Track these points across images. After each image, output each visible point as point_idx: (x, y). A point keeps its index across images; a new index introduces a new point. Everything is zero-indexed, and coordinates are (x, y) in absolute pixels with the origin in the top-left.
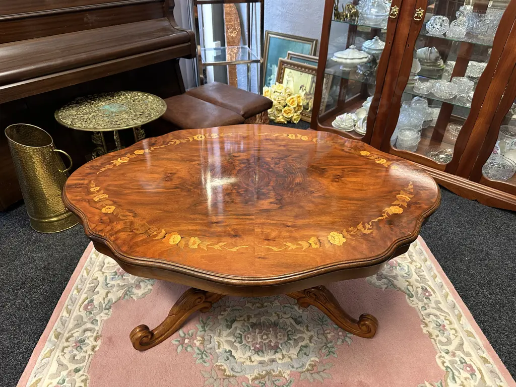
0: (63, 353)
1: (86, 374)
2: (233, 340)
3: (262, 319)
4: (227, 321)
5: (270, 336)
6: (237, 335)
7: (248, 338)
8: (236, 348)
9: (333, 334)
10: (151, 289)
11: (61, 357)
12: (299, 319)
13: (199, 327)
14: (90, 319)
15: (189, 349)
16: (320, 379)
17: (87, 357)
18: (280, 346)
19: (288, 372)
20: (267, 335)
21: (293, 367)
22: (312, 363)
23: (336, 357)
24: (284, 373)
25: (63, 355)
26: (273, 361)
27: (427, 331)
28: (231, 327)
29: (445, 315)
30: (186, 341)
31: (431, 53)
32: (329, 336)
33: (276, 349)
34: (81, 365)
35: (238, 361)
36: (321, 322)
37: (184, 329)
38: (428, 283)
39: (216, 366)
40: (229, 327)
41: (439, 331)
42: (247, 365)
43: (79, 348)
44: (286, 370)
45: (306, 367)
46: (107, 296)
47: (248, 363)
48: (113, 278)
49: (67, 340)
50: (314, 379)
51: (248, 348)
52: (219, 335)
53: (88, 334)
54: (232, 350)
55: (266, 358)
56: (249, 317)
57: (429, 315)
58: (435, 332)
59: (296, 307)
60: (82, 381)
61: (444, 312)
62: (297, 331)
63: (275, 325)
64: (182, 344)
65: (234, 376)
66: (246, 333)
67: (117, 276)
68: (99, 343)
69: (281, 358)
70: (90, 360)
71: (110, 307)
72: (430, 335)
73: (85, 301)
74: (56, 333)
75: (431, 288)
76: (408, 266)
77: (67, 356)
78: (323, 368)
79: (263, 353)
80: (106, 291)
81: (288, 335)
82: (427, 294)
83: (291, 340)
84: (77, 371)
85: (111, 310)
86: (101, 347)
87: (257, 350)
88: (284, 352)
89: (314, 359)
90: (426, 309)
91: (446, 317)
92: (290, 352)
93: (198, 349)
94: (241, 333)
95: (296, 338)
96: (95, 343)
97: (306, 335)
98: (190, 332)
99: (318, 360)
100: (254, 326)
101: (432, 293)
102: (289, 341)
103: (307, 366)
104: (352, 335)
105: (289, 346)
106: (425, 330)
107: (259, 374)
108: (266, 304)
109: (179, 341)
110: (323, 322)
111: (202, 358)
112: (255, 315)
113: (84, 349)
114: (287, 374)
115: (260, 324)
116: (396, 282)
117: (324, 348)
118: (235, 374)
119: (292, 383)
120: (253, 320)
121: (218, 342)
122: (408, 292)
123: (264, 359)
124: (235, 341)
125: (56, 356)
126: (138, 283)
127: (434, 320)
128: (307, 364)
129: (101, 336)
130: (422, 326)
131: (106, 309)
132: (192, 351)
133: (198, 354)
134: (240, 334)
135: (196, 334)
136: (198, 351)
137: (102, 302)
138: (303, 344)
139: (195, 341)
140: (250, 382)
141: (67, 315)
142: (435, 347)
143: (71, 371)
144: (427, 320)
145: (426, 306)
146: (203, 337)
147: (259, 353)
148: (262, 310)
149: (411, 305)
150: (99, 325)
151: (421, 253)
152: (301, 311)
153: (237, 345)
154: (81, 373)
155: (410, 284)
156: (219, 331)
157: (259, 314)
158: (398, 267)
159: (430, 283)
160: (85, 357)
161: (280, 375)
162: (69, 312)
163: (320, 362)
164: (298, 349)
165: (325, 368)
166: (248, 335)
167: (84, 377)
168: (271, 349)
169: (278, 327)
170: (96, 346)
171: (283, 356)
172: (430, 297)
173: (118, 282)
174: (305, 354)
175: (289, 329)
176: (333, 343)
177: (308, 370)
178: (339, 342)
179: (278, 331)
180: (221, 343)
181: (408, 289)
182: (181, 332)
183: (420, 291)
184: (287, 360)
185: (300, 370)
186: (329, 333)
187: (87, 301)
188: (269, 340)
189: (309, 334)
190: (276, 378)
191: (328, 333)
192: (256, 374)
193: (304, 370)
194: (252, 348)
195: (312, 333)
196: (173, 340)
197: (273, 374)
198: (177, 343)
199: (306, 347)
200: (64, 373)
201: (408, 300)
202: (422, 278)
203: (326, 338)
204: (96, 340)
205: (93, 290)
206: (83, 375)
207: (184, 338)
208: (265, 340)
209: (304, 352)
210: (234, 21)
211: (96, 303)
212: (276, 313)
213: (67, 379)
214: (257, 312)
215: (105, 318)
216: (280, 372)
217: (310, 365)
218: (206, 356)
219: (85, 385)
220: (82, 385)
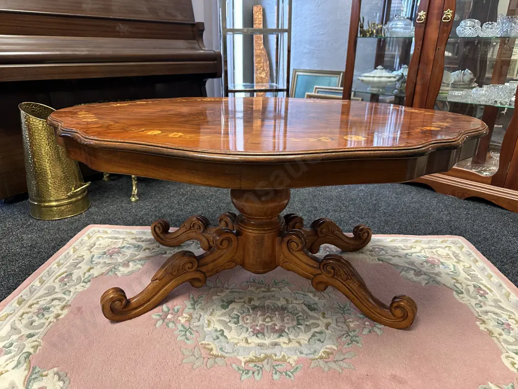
0: (20, 318)
1: (40, 340)
2: (228, 320)
3: (267, 303)
4: (223, 301)
5: (274, 319)
6: (234, 316)
7: (247, 319)
8: (230, 329)
9: (358, 323)
10: (140, 269)
11: (17, 322)
12: (315, 306)
13: (188, 304)
14: (62, 290)
15: (171, 325)
16: (338, 369)
17: (47, 324)
18: (286, 330)
19: (295, 358)
20: (270, 318)
21: (301, 353)
22: (328, 350)
23: (361, 346)
24: (288, 358)
25: (20, 320)
26: (276, 344)
27: (485, 328)
28: (228, 308)
29: (509, 313)
30: (169, 316)
31: (464, 75)
32: (352, 325)
33: (281, 332)
34: (37, 331)
35: (231, 341)
36: (343, 310)
37: (170, 304)
38: (482, 282)
39: (202, 344)
40: (224, 307)
41: (503, 330)
42: (241, 347)
43: (40, 315)
44: (292, 355)
45: (320, 354)
46: (89, 271)
47: (243, 344)
48: (100, 257)
49: (30, 306)
50: (329, 368)
51: (245, 330)
52: (211, 314)
53: (55, 302)
54: (224, 330)
55: (267, 341)
56: (250, 300)
57: (486, 312)
58: (497, 330)
59: (311, 295)
60: (33, 347)
61: (507, 311)
62: (308, 317)
63: (283, 309)
64: (164, 320)
65: (222, 356)
66: (244, 315)
67: (105, 256)
68: (66, 311)
69: (287, 342)
70: (49, 327)
71: (89, 281)
72: (491, 333)
73: (63, 273)
74: (21, 299)
75: (485, 286)
76: (454, 266)
77: (25, 321)
78: (343, 357)
79: (264, 335)
80: (89, 267)
81: (298, 320)
82: (482, 292)
83: (301, 325)
84: (30, 336)
85: (89, 283)
86: (67, 316)
87: (255, 332)
88: (291, 337)
89: (330, 346)
90: (481, 307)
91: (510, 316)
92: (299, 337)
93: (183, 326)
94: (239, 314)
95: (308, 323)
96: (60, 312)
97: (322, 322)
98: (176, 308)
99: (336, 349)
100: (254, 308)
101: (488, 291)
102: (299, 326)
103: (321, 353)
104: (383, 326)
105: (298, 330)
106: (482, 327)
107: (255, 357)
108: (272, 289)
109: (160, 316)
110: (344, 311)
111: (185, 335)
112: (259, 299)
113: (46, 316)
114: (293, 359)
115: (263, 307)
116: (438, 279)
117: (345, 336)
118: (224, 354)
119: (298, 370)
120: (257, 303)
121: (208, 321)
122: (456, 289)
123: (265, 342)
124: (230, 322)
125: (12, 321)
126: (126, 262)
127: (493, 318)
128: (321, 351)
129: (70, 306)
130: (478, 323)
131: (84, 282)
132: (174, 327)
133: (182, 331)
134: (237, 315)
135: (184, 310)
136: (180, 328)
137: (82, 276)
138: (317, 330)
139: (180, 318)
140: (243, 364)
141: (39, 285)
142: (499, 345)
143: (23, 335)
144: (485, 317)
145: (481, 304)
146: (191, 315)
147: (258, 335)
148: (268, 294)
149: (460, 301)
150: (71, 295)
151: (470, 255)
152: (316, 299)
153: (233, 326)
154: (34, 338)
155: (457, 281)
156: (211, 310)
157: (264, 297)
158: (441, 266)
159: (484, 282)
160: (44, 324)
161: (284, 359)
162: (42, 282)
163: (338, 351)
164: (310, 334)
165: (346, 357)
166: (247, 317)
167: (36, 343)
168: (274, 333)
169: (286, 312)
170: (61, 314)
171: (290, 340)
172: (486, 296)
173: (106, 260)
174: (319, 340)
175: (301, 314)
176: (356, 333)
177: (321, 358)
178: (365, 332)
179: (285, 315)
180: (212, 321)
181: (455, 286)
182: (164, 307)
183: (472, 289)
184: (294, 344)
185: (311, 356)
186: (353, 322)
187: (66, 274)
188: (273, 323)
189: (325, 321)
190: (278, 363)
191: (350, 322)
192: (251, 356)
193: (317, 357)
194: (250, 330)
195: (329, 320)
196: (154, 314)
197: (274, 358)
198: (158, 317)
199: (321, 333)
200: (15, 337)
201: (456, 297)
202: (474, 277)
203: (348, 326)
204: (63, 308)
205: (75, 265)
206: (36, 341)
207: (167, 314)
208: (268, 322)
209: (318, 338)
210: (263, 63)
211: (74, 277)
212: (284, 298)
213: (15, 344)
214: (261, 295)
215: (80, 291)
216: (284, 356)
217: (324, 352)
218: (191, 334)
219: (35, 351)
220: (31, 351)
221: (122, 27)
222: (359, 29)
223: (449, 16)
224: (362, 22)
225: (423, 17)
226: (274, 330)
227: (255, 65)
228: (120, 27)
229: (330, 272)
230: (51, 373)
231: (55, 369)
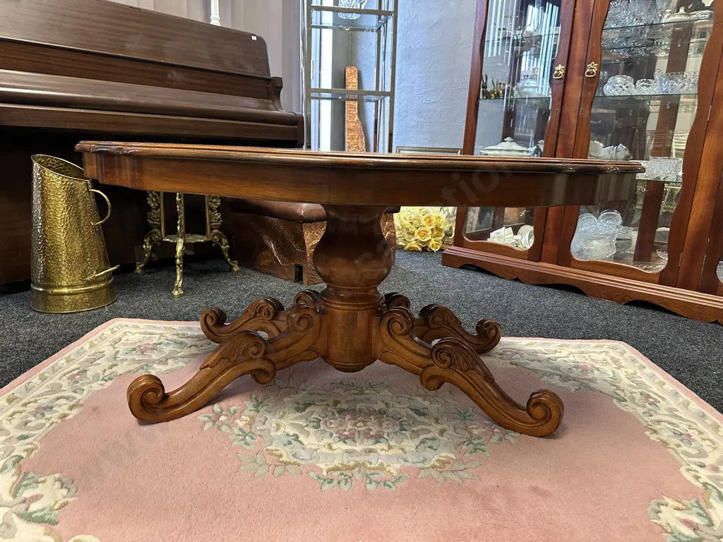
0: (9, 418)
1: (36, 443)
2: (305, 424)
3: (358, 406)
4: (298, 404)
5: (369, 423)
6: (312, 420)
7: (331, 424)
8: (308, 434)
9: (484, 430)
10: (183, 367)
11: (5, 422)
12: (425, 411)
13: (249, 405)
14: (72, 388)
15: (224, 428)
16: (456, 479)
17: (47, 425)
18: (385, 436)
19: (398, 466)
20: (363, 422)
21: (406, 461)
22: (442, 459)
23: (489, 455)
24: (389, 466)
25: (10, 420)
26: (371, 451)
27: (658, 438)
28: (304, 411)
29: (688, 423)
30: (222, 418)
31: (617, 151)
32: (476, 432)
33: (378, 438)
34: (33, 432)
35: (309, 447)
36: (463, 416)
37: (224, 404)
38: (652, 389)
39: (267, 450)
40: (298, 410)
41: (682, 441)
42: (322, 453)
43: (39, 415)
44: (393, 463)
45: (432, 463)
46: (111, 367)
47: (325, 450)
48: (127, 353)
49: (25, 405)
50: (445, 479)
51: (328, 435)
52: (282, 417)
53: (61, 401)
54: (300, 435)
55: (359, 448)
56: (336, 403)
57: (659, 422)
58: (674, 441)
59: (420, 399)
60: (25, 451)
61: (686, 420)
62: (415, 422)
63: (381, 413)
64: (214, 422)
65: (295, 463)
66: (326, 419)
67: (134, 352)
68: (75, 412)
69: (386, 449)
70: (51, 428)
71: (111, 379)
72: (665, 444)
73: (74, 370)
74: (11, 397)
75: (655, 394)
76: (613, 372)
77: (16, 421)
78: (462, 467)
79: (354, 441)
80: (111, 363)
81: (401, 424)
82: (651, 400)
83: (405, 430)
84: (23, 438)
85: (110, 381)
86: (76, 417)
87: (343, 438)
88: (392, 443)
89: (445, 454)
90: (652, 416)
91: (690, 426)
92: (403, 444)
93: (241, 429)
94: (319, 418)
95: (415, 429)
96: (68, 412)
97: (435, 430)
98: (232, 409)
99: (454, 457)
100: (341, 412)
101: (660, 399)
102: (403, 432)
103: (433, 461)
104: (518, 434)
105: (402, 437)
106: (653, 437)
107: (342, 464)
108: (366, 392)
109: (210, 417)
110: (465, 417)
111: (244, 439)
112: (347, 402)
113: (47, 416)
114: (394, 468)
115: (354, 410)
116: (593, 385)
117: (466, 443)
118: (298, 461)
119: (401, 480)
120: (345, 406)
121: (277, 424)
122: (616, 396)
123: (355, 448)
124: (307, 426)
126: (164, 360)
127: (667, 428)
128: (433, 460)
129: (82, 405)
130: (647, 433)
131: (103, 379)
132: (228, 431)
133: (239, 435)
134: (317, 418)
135: (243, 411)
136: (236, 431)
137: (101, 374)
138: (429, 436)
139: (237, 421)
140: (325, 473)
141: (39, 382)
142: (677, 457)
143: (12, 437)
144: (657, 427)
145: (652, 413)
146: (252, 418)
147: (346, 441)
148: (360, 397)
149: (623, 409)
150: (84, 394)
151: (634, 360)
152: (427, 403)
153: (311, 430)
154: (28, 441)
155: (618, 388)
156: (281, 413)
157: (354, 400)
158: (595, 372)
159: (654, 389)
160: (44, 425)
161: (381, 467)
162: (43, 379)
163: (456, 460)
164: (417, 441)
165: (467, 466)
166: (331, 421)
167: (30, 446)
168: (368, 438)
169: (385, 416)
170: (69, 415)
171: (390, 447)
172: (657, 404)
173: (135, 357)
174: (431, 447)
175: (405, 419)
176: (482, 440)
177: (434, 467)
178: (495, 439)
179: (384, 419)
180: (282, 425)
181: (615, 392)
182: (216, 407)
183: (638, 396)
184: (396, 451)
185: (420, 465)
186: (476, 428)
187: (77, 371)
188: (367, 427)
189: (439, 427)
190: (373, 471)
191: (473, 428)
192: (337, 463)
193: (428, 466)
194: (334, 435)
195: (445, 426)
196: (202, 415)
197: (369, 465)
198: (207, 419)
199: (433, 439)
201: (617, 404)
202: (640, 384)
203: (471, 433)
204: (71, 408)
205: (92, 362)
206: (31, 444)
207: (219, 415)
208: (360, 427)
209: (429, 445)
210: (358, 139)
211: (89, 374)
212: (383, 402)
214: (352, 397)
215: (96, 389)
216: (382, 464)
217: (437, 461)
218: (252, 438)
219: (28, 455)
220: (24, 454)
221: (175, 75)
222: (482, 89)
223: (594, 71)
224: (485, 81)
225: (561, 72)
226: (367, 435)
227: (347, 140)
228: (172, 75)
229: (445, 361)
230: (50, 479)
231: (57, 475)
